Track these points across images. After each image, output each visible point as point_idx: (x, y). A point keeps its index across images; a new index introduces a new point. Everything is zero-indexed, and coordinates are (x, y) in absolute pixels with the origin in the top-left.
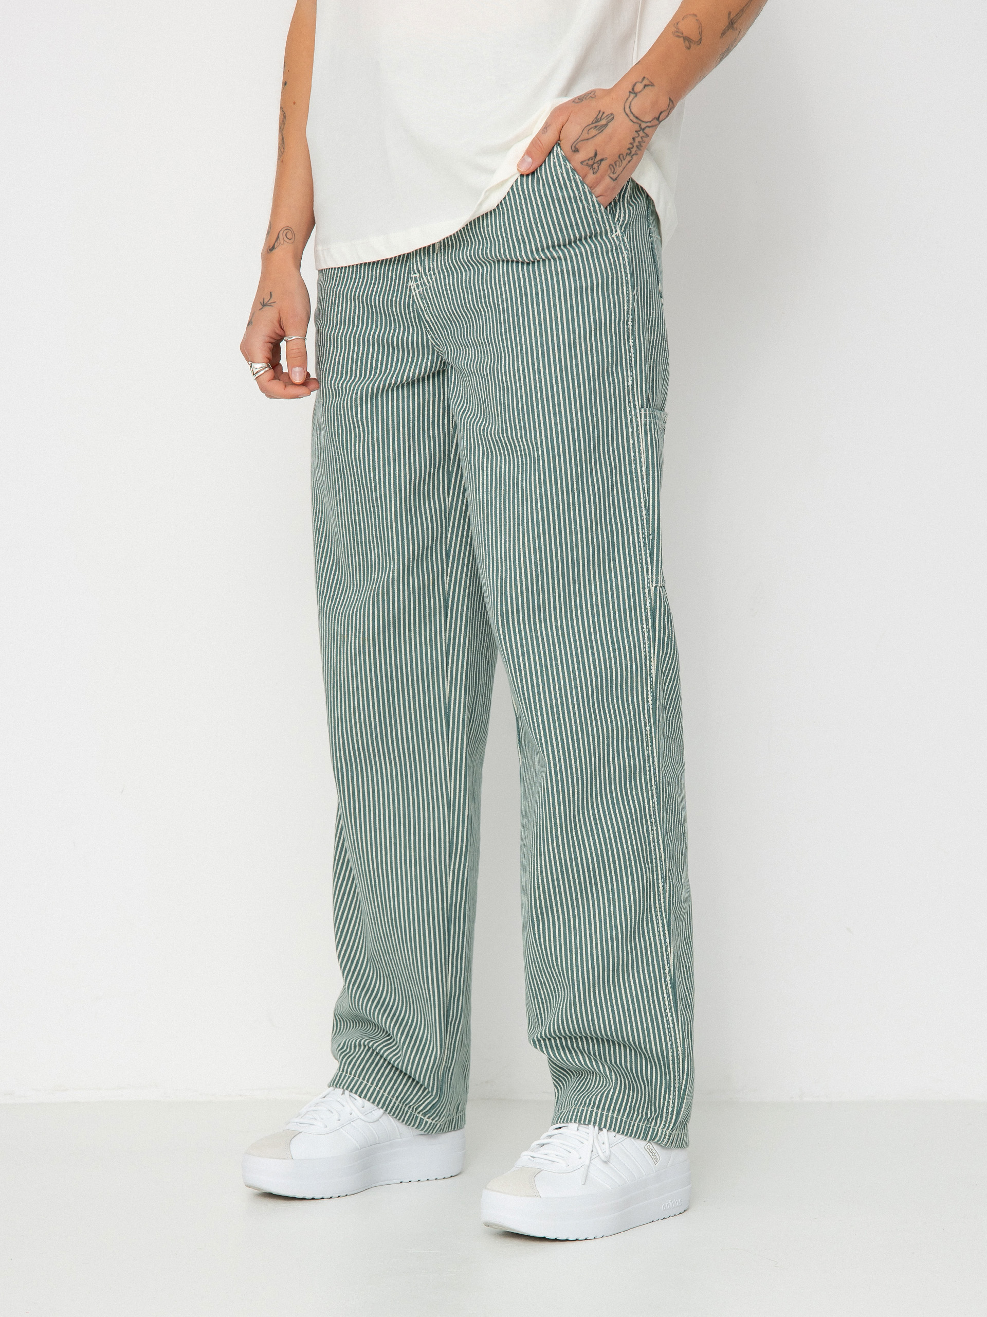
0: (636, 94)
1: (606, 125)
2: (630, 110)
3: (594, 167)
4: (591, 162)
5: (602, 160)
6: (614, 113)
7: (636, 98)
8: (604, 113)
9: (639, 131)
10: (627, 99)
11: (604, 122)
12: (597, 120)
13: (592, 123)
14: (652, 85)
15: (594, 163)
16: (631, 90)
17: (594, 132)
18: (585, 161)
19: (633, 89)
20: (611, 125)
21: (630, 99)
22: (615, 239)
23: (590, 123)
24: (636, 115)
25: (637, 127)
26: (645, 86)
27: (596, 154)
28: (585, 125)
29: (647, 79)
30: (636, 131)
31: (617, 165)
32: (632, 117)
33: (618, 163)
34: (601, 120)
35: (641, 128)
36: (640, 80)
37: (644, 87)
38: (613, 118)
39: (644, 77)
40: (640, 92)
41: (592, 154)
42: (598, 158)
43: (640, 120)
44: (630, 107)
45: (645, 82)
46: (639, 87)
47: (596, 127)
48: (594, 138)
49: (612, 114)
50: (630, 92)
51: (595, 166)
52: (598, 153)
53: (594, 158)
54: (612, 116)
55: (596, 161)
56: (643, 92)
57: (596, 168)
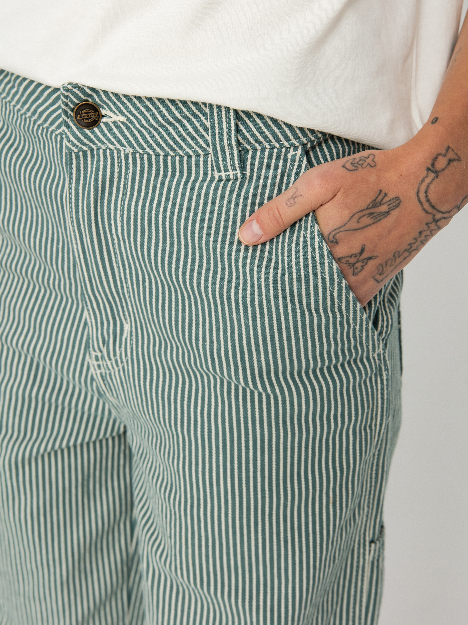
0: (437, 173)
1: (387, 213)
2: (427, 197)
3: (356, 266)
4: (353, 260)
5: (370, 258)
6: (401, 198)
7: (436, 180)
8: (386, 195)
9: (431, 223)
10: (423, 180)
11: (384, 208)
12: (375, 204)
13: (367, 208)
14: (459, 160)
15: (358, 262)
16: (430, 166)
17: (366, 220)
18: (346, 257)
19: (433, 165)
20: (395, 213)
21: (428, 180)
22: (376, 358)
23: (365, 207)
24: (433, 203)
25: (429, 218)
26: (450, 161)
27: (363, 250)
28: (356, 210)
29: (453, 150)
30: (427, 224)
31: (388, 264)
32: (426, 206)
33: (389, 263)
34: (380, 205)
35: (434, 219)
36: (443, 152)
37: (449, 164)
38: (398, 205)
39: (449, 147)
40: (443, 170)
41: (357, 250)
42: (365, 255)
43: (436, 209)
44: (426, 192)
45: (451, 155)
46: (441, 163)
47: (372, 214)
48: (364, 230)
49: (397, 198)
50: (428, 169)
51: (358, 265)
52: (367, 249)
53: (358, 255)
54: (398, 202)
55: (360, 259)
56: (446, 171)
57: (360, 268)
